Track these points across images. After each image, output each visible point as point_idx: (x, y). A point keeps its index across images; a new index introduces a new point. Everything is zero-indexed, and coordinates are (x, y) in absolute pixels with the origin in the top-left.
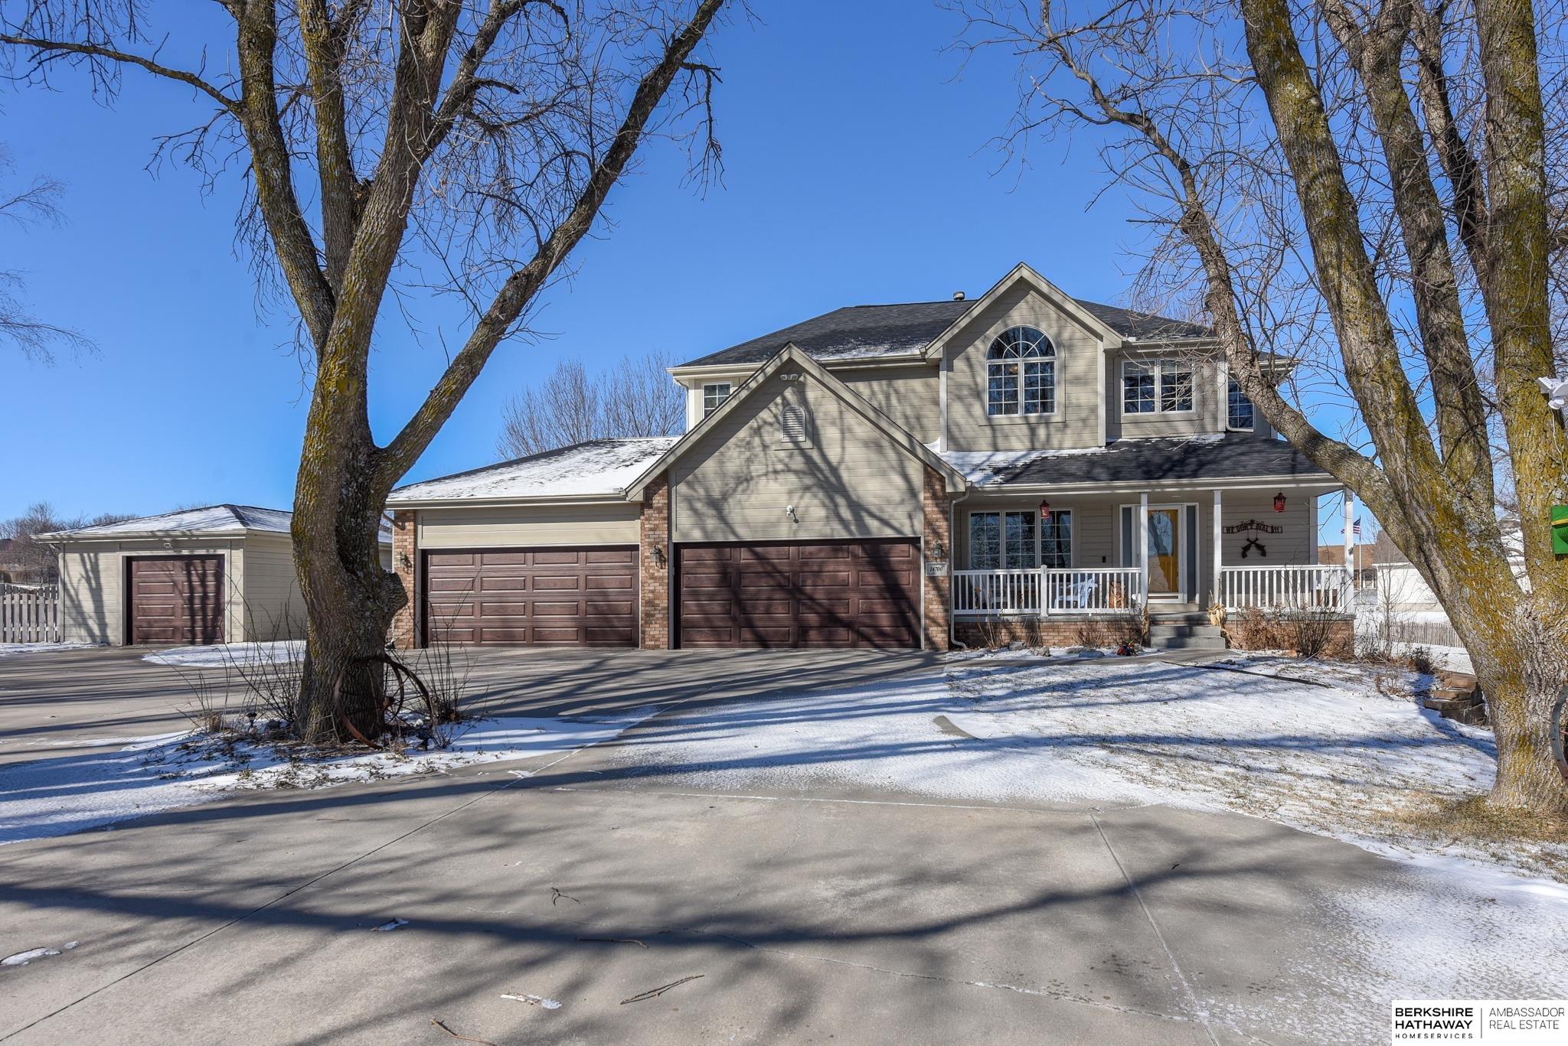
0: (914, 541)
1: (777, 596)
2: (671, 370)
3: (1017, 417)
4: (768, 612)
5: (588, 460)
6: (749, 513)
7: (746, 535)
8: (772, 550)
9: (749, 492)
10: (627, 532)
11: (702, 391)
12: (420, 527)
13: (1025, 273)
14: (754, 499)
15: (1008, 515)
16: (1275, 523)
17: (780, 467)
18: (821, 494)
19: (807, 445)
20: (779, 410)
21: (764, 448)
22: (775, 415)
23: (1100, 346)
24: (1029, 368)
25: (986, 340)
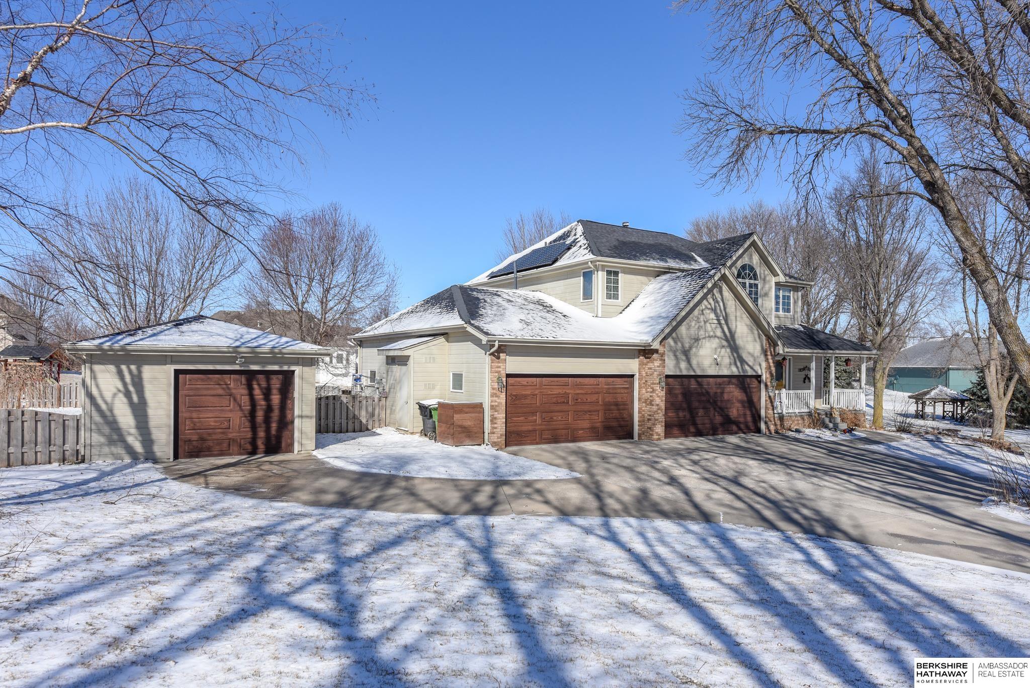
0: (761, 377)
6: (699, 359)
7: (697, 372)
9: (699, 347)
12: (507, 357)
14: (701, 352)
17: (712, 334)
18: (728, 350)
19: (723, 322)
20: (711, 301)
21: (705, 322)
22: (710, 304)
23: (774, 280)
24: (750, 285)
25: (736, 268)
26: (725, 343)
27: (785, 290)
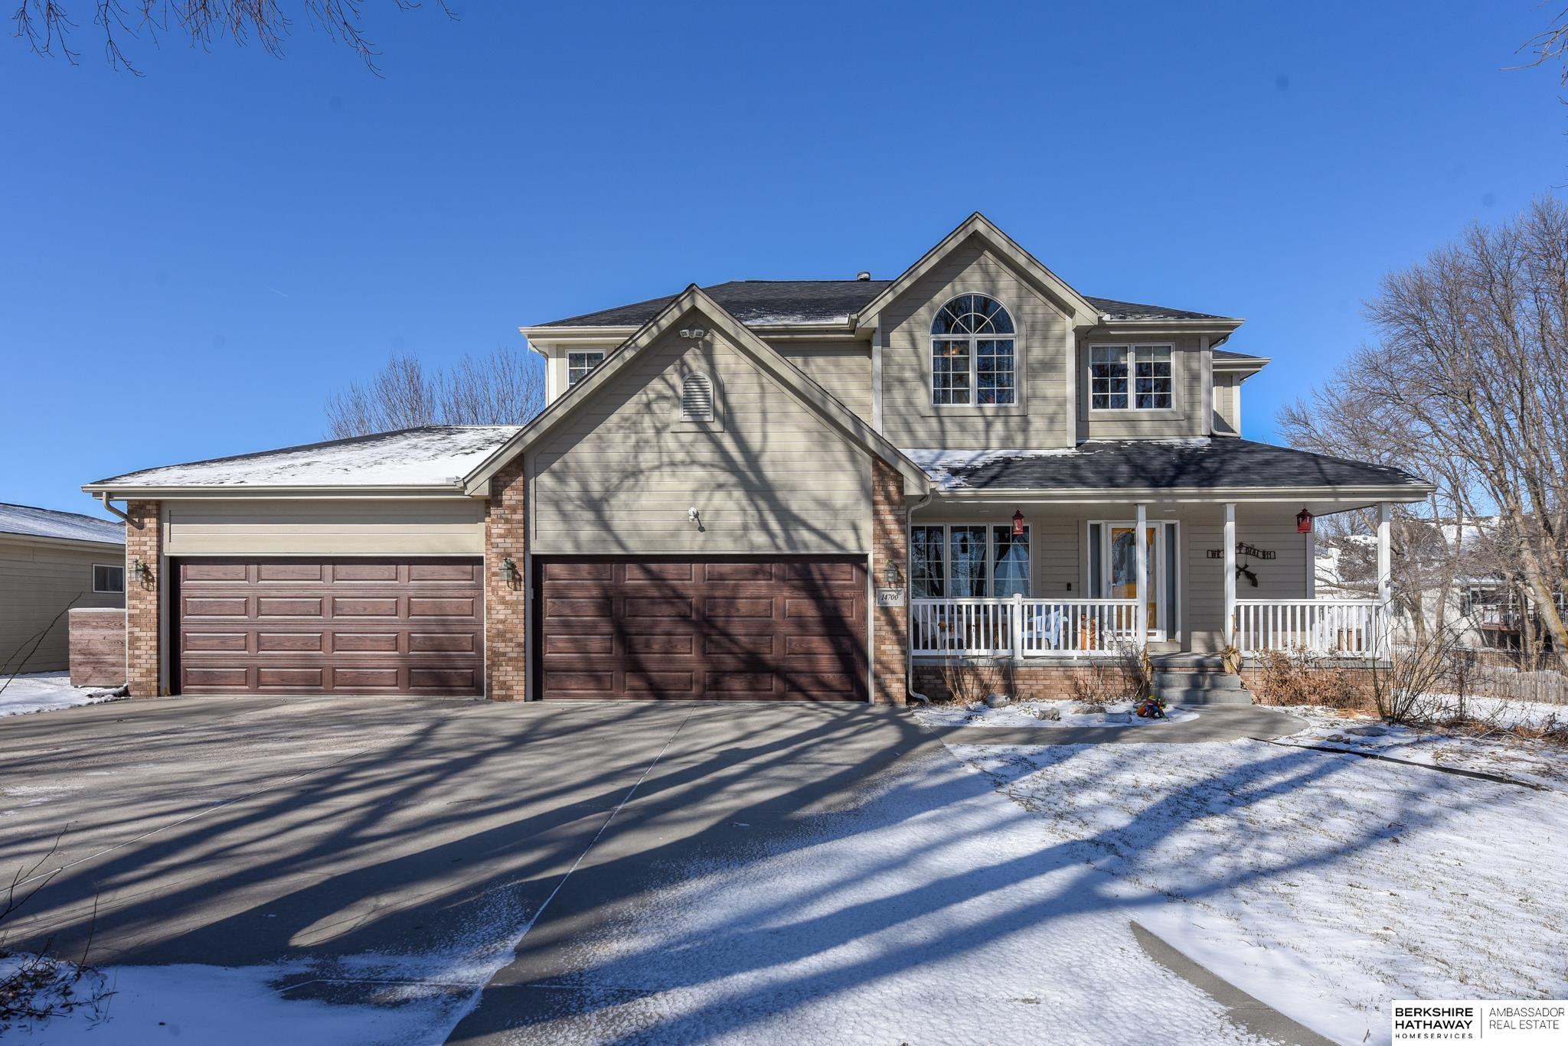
0: (859, 560)
1: (680, 630)
2: (525, 330)
3: (970, 407)
4: (668, 651)
5: (415, 447)
6: (641, 518)
7: (636, 547)
8: (670, 569)
9: (637, 489)
10: (468, 538)
11: (567, 361)
12: (166, 525)
13: (980, 227)
14: (646, 501)
15: (954, 530)
16: (1267, 547)
17: (680, 456)
18: (738, 494)
19: (716, 427)
20: (675, 379)
21: (659, 431)
22: (672, 387)
23: (1069, 324)
24: (982, 345)
25: (932, 310)
26: (723, 477)
27: (1148, 351)
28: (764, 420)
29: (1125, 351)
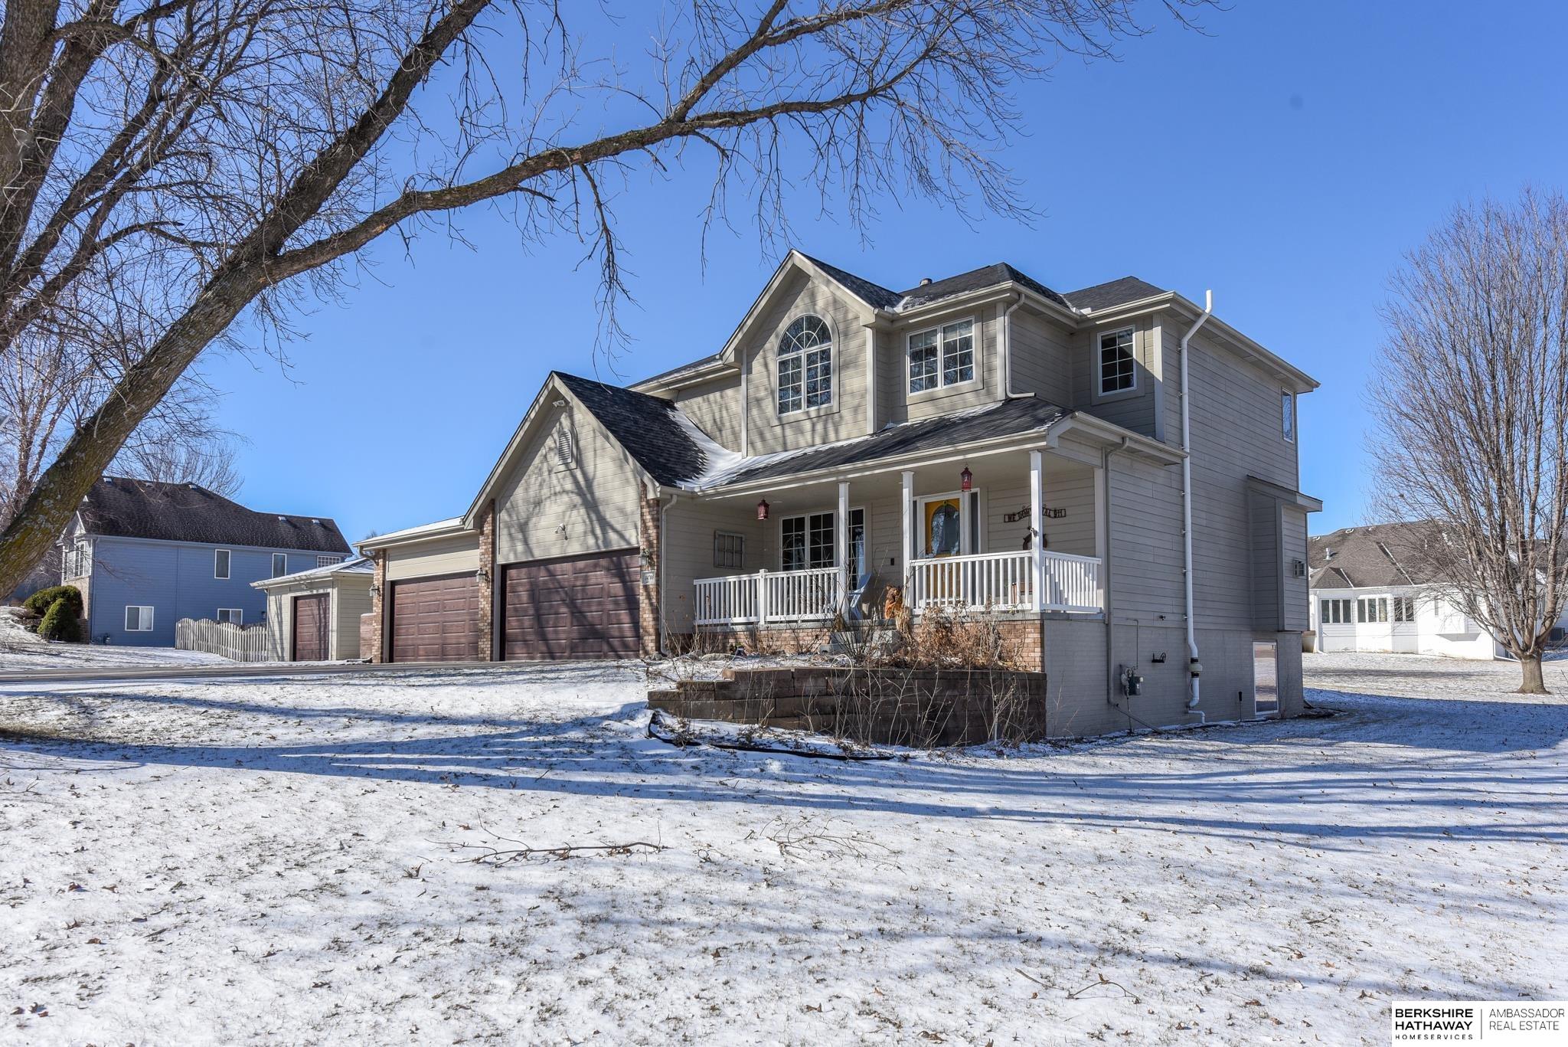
0: (637, 551)
3: (802, 412)
4: (556, 625)
6: (541, 535)
7: (538, 555)
9: (540, 515)
12: (388, 562)
14: (544, 522)
16: (1058, 505)
17: (558, 488)
19: (574, 466)
20: (556, 436)
21: (549, 473)
22: (555, 442)
24: (811, 358)
25: (777, 336)
26: (577, 499)
27: (953, 329)
28: (595, 454)
29: (935, 332)
